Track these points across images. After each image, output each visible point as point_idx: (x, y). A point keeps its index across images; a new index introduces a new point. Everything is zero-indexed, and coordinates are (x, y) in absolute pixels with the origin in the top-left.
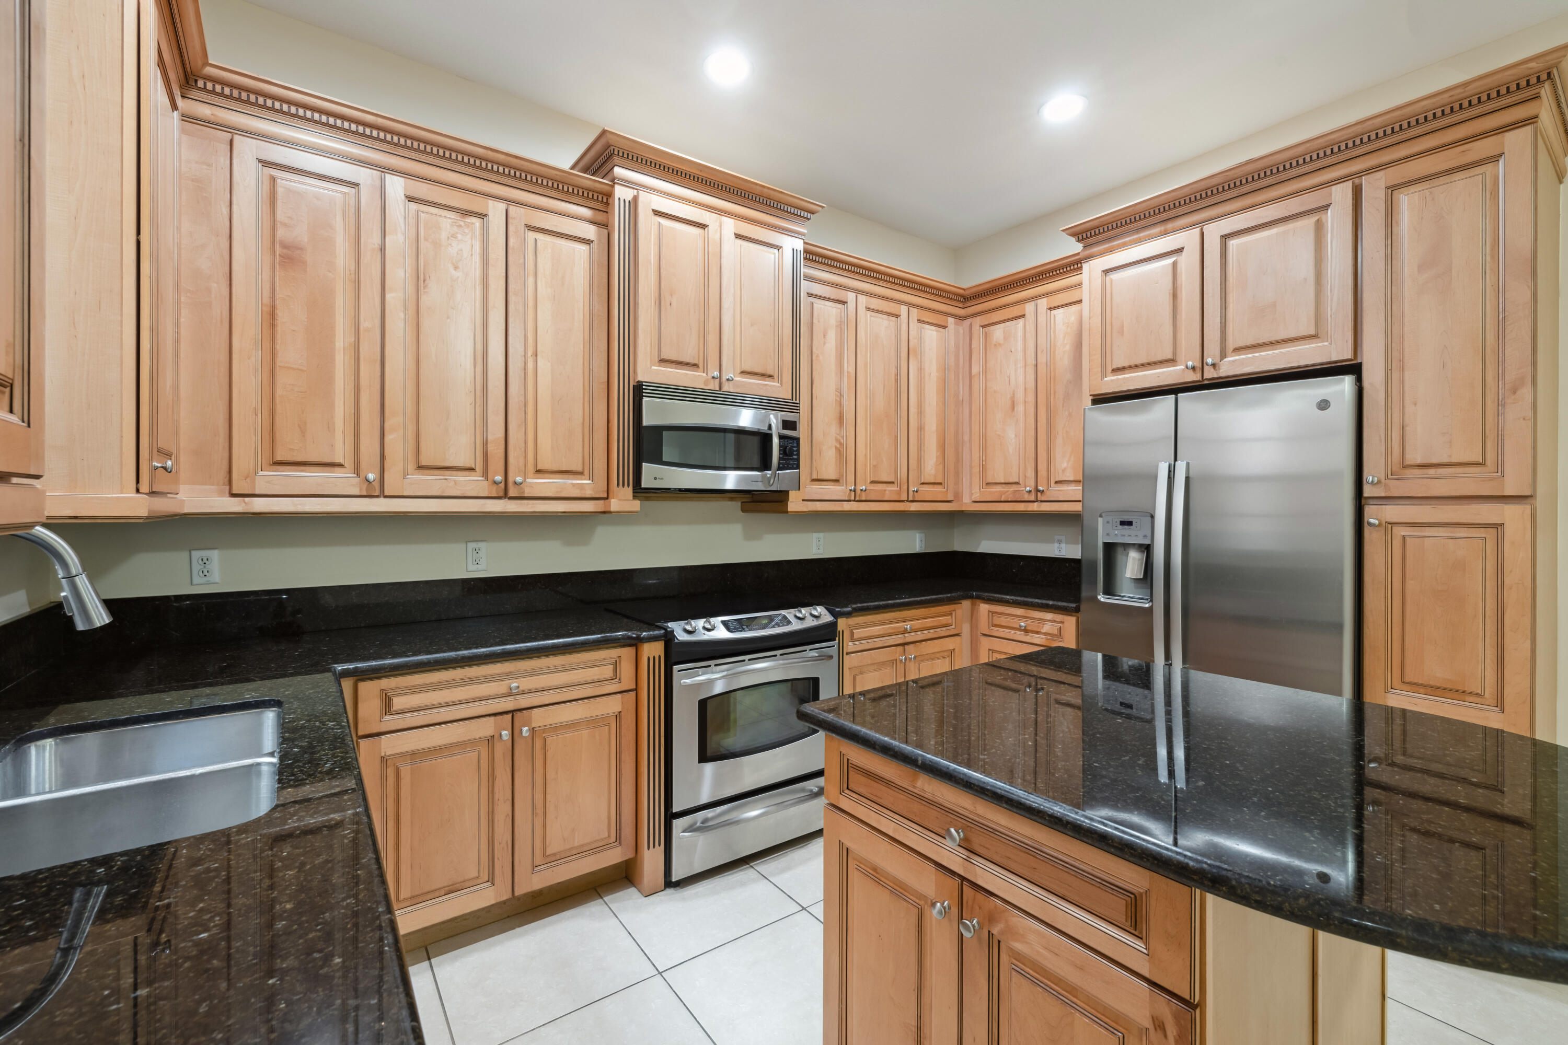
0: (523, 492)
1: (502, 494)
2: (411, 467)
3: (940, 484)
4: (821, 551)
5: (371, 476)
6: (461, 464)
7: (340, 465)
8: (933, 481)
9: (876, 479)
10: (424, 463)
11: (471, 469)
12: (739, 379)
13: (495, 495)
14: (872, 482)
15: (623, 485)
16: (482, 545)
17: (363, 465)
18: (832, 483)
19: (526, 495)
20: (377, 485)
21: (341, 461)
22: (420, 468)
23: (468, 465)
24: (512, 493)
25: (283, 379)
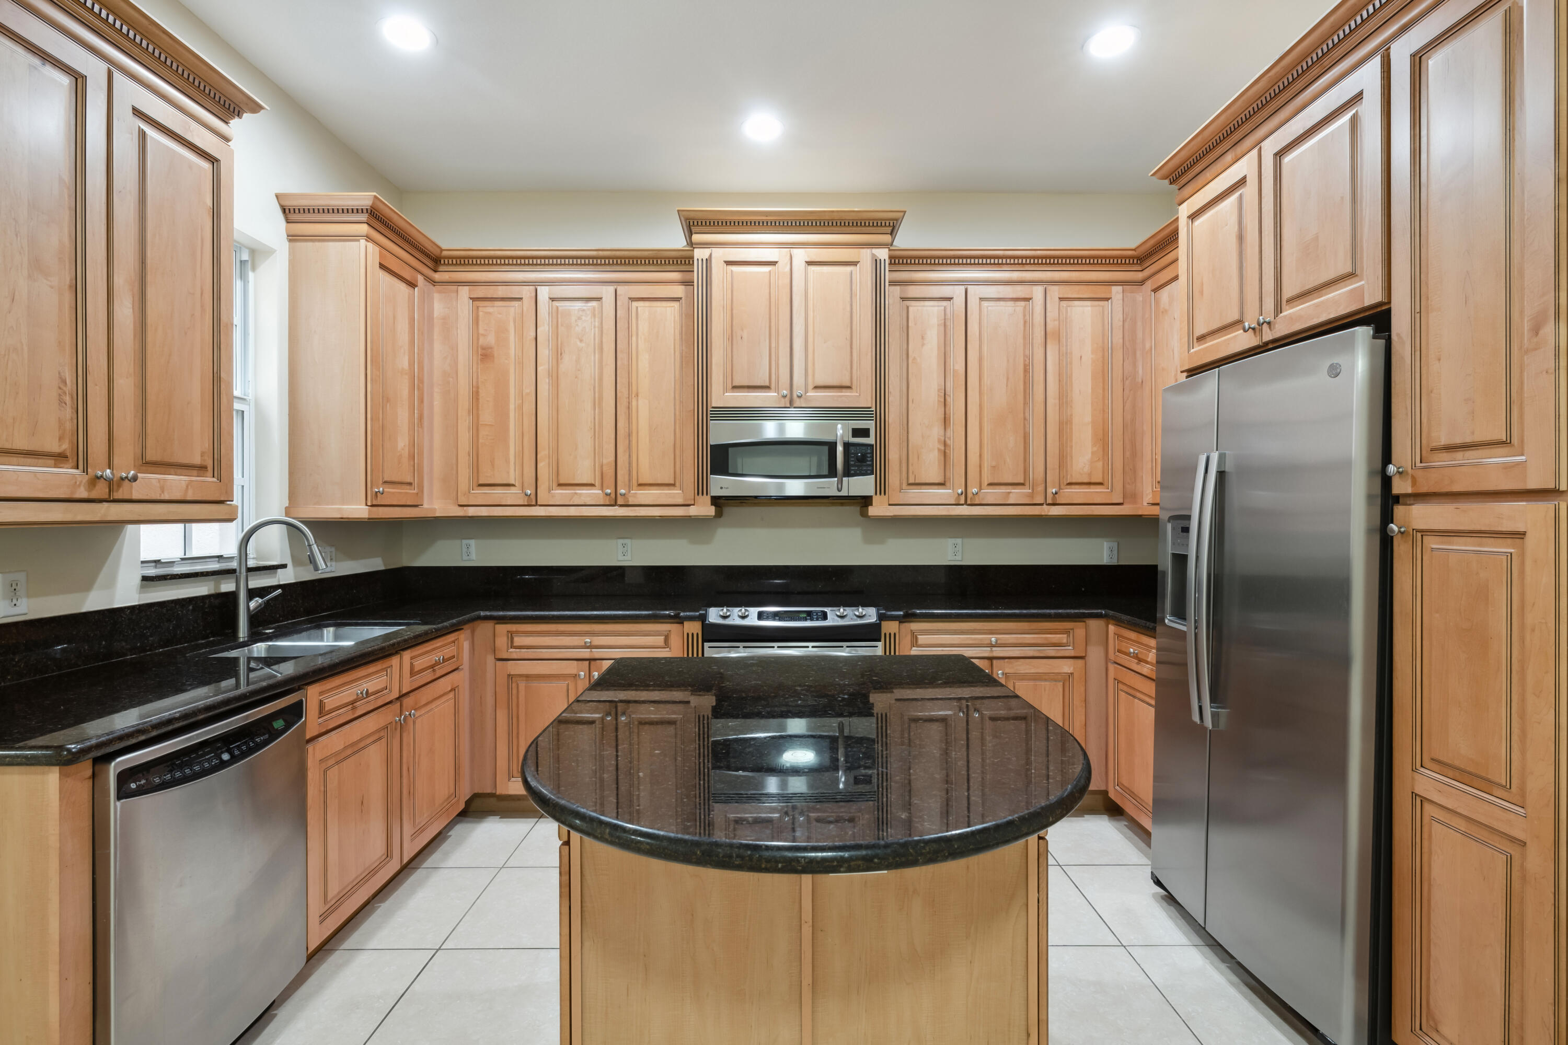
0: (628, 501)
1: (613, 503)
2: (555, 485)
3: (1101, 484)
4: (959, 557)
5: (529, 492)
6: (585, 482)
7: (513, 485)
8: (1086, 480)
9: (996, 481)
10: (562, 482)
11: (592, 485)
12: (811, 394)
13: (608, 503)
14: (990, 484)
15: (703, 494)
16: (627, 541)
17: (526, 485)
18: (936, 487)
19: (630, 503)
20: (533, 497)
21: (512, 482)
22: (560, 485)
23: (589, 482)
24: (619, 502)
25: (483, 432)
